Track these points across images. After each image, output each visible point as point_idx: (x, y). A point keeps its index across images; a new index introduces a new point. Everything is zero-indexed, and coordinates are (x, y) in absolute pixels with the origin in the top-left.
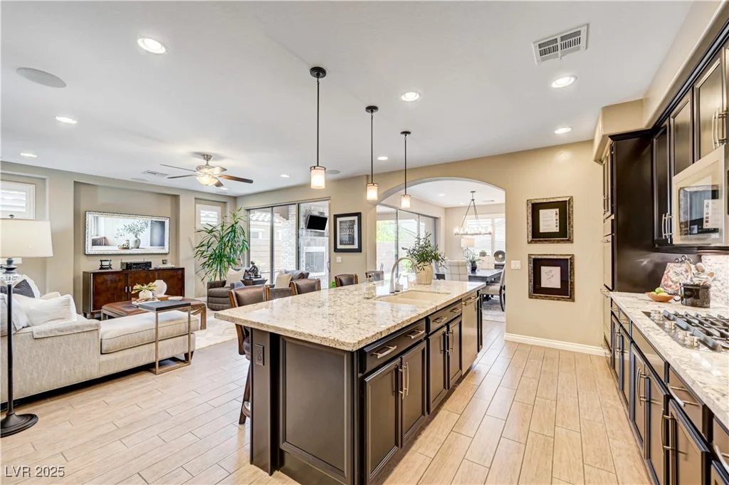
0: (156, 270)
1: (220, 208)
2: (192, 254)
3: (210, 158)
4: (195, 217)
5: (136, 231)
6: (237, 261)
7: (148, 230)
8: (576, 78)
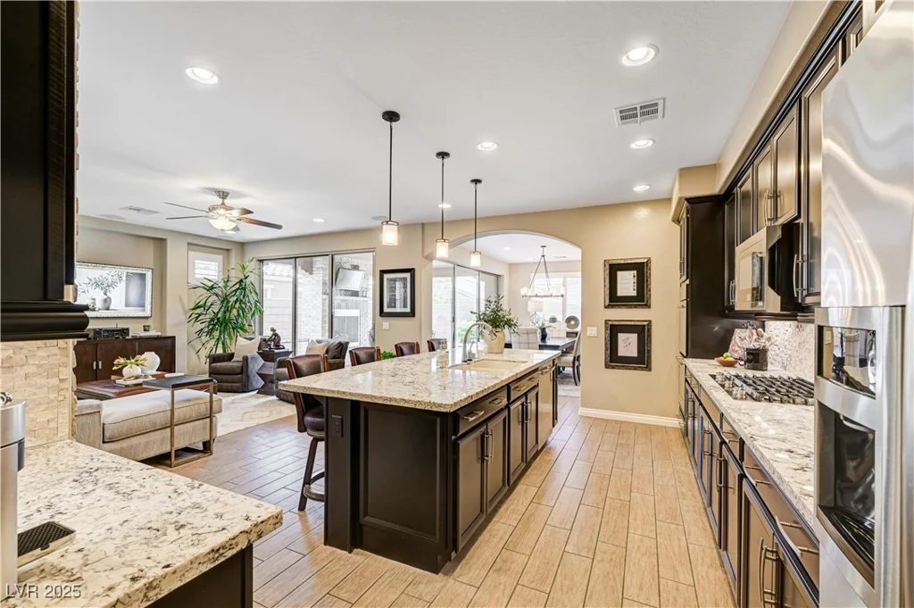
0: (135, 339)
1: (221, 257)
2: (184, 318)
3: (227, 196)
4: (188, 269)
5: (105, 287)
6: (247, 327)
7: (122, 286)
8: (654, 141)
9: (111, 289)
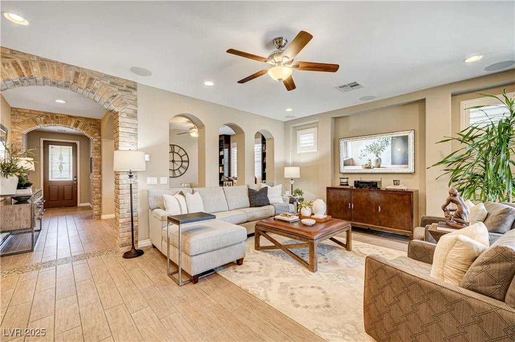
5: (377, 150)
9: (381, 152)
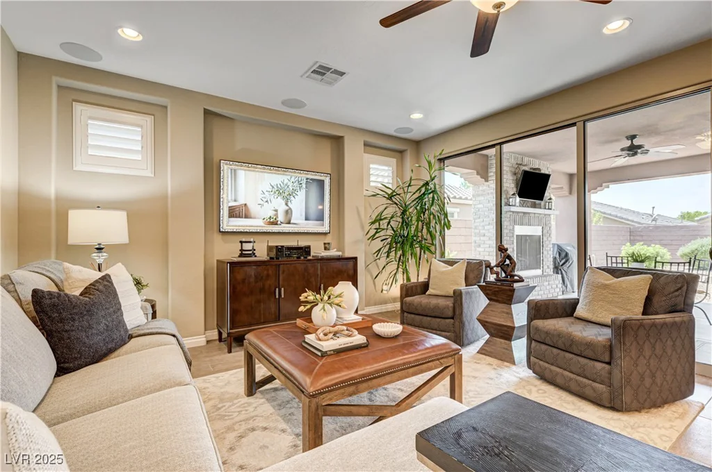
0: (317, 259)
5: (287, 196)
7: (301, 195)
9: (292, 198)
